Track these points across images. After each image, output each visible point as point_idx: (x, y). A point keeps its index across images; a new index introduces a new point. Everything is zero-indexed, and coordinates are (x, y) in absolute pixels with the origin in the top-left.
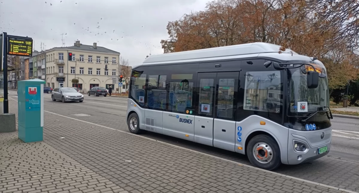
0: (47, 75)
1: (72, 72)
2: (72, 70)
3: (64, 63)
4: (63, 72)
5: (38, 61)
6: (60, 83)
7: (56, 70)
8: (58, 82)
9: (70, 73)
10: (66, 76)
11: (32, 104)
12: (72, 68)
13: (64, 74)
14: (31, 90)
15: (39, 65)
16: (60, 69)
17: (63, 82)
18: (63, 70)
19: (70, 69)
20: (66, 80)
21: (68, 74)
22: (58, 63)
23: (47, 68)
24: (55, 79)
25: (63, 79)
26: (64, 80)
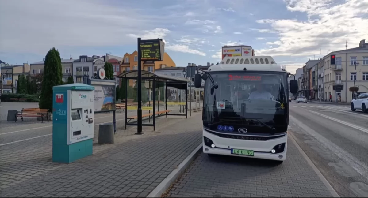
0: (326, 83)
1: (351, 79)
2: (351, 76)
3: (342, 68)
4: (340, 79)
5: (318, 69)
6: (337, 93)
7: (333, 78)
8: (335, 91)
9: (350, 80)
10: (344, 83)
11: (59, 114)
12: (352, 73)
13: (342, 81)
14: (59, 98)
15: (319, 74)
16: (338, 76)
17: (340, 91)
18: (340, 77)
19: (349, 75)
20: (344, 88)
21: (346, 81)
22: (335, 69)
23: (325, 75)
24: (331, 87)
25: (340, 88)
26: (342, 89)
